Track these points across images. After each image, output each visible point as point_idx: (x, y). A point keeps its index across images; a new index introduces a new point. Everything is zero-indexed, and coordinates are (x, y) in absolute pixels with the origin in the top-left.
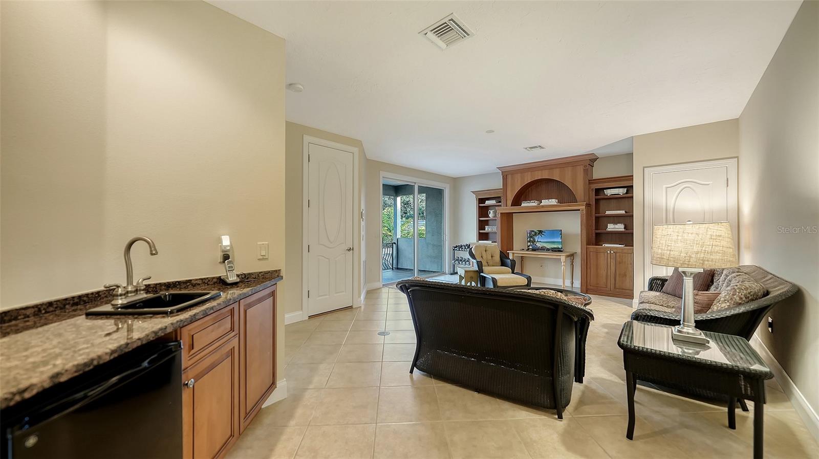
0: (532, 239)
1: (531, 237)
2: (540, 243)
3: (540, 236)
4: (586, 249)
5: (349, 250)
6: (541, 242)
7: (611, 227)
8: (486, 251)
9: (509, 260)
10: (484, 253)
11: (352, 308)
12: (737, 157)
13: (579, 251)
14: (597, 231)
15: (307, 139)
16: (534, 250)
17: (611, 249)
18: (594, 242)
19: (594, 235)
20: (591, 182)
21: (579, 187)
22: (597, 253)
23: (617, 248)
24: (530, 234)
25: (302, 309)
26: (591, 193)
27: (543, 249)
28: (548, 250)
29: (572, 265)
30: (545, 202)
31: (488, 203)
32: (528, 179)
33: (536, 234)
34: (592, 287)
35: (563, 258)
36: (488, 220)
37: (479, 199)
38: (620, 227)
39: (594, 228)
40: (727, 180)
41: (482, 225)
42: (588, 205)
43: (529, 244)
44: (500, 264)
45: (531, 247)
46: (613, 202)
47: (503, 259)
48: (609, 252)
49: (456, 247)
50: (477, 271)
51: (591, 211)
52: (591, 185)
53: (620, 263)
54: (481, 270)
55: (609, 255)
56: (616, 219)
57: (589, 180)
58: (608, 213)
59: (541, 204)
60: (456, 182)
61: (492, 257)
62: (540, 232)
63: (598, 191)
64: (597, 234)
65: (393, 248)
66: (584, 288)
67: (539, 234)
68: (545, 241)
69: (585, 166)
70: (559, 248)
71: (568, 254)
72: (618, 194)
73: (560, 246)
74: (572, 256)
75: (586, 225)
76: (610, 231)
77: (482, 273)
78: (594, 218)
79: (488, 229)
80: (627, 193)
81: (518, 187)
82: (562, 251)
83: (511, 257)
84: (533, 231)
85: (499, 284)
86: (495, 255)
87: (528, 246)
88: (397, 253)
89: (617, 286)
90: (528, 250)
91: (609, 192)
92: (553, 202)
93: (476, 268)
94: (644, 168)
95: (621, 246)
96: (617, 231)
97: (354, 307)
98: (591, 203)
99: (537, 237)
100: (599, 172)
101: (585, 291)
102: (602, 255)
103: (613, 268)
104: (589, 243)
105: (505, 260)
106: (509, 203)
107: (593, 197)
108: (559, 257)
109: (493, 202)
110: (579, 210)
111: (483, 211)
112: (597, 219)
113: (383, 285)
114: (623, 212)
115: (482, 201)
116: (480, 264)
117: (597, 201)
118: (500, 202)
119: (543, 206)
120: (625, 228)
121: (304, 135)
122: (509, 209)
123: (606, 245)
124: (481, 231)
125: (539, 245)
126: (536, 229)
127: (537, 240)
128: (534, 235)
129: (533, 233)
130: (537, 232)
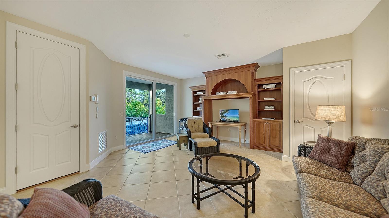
0: (222, 115)
1: (222, 114)
3: (227, 113)
4: (253, 121)
5: (75, 127)
6: (228, 117)
7: (267, 108)
8: (195, 123)
9: (208, 129)
10: (194, 124)
11: (79, 173)
12: (351, 60)
13: (249, 122)
14: (259, 110)
15: (11, 27)
16: (224, 121)
17: (267, 121)
18: (257, 117)
19: (257, 113)
20: (256, 80)
21: (249, 84)
22: (259, 124)
23: (270, 121)
24: (221, 112)
25: (5, 186)
26: (256, 87)
27: (228, 121)
28: (231, 121)
29: (245, 131)
30: (229, 93)
31: (198, 94)
32: (220, 79)
34: (256, 145)
35: (239, 127)
36: (199, 104)
37: (193, 91)
38: (272, 108)
39: (257, 108)
40: (344, 75)
41: (195, 106)
42: (254, 95)
43: (221, 118)
44: (203, 131)
45: (222, 120)
46: (268, 93)
47: (205, 128)
48: (266, 123)
49: (181, 120)
50: (187, 136)
51: (255, 99)
52: (256, 83)
53: (272, 130)
54: (189, 136)
55: (266, 126)
56: (270, 103)
57: (254, 79)
58: (265, 99)
59: (227, 94)
60: (181, 82)
61: (198, 126)
62: (227, 111)
63: (260, 86)
64: (259, 112)
65: (148, 120)
66: (252, 145)
67: (226, 112)
68: (230, 116)
69: (253, 71)
70: (237, 121)
71: (242, 124)
72: (271, 88)
73: (238, 119)
74: (245, 125)
75: (253, 107)
76: (266, 110)
77: (190, 138)
78: (257, 102)
79: (198, 109)
80: (276, 87)
81: (215, 84)
82: (239, 122)
83: (210, 126)
84: (223, 110)
85: (199, 146)
86: (200, 125)
87: (220, 120)
88: (151, 123)
89: (271, 144)
90: (220, 121)
91: (265, 87)
92: (234, 92)
93: (186, 135)
94: (289, 68)
95: (273, 119)
96: (270, 110)
97: (81, 172)
98: (255, 93)
99: (225, 114)
100: (260, 75)
101: (252, 147)
102: (262, 125)
103: (268, 133)
104: (254, 117)
105: (206, 128)
106: (210, 93)
107: (257, 90)
108: (237, 126)
109: (201, 93)
110: (249, 98)
111: (196, 99)
112: (259, 102)
113: (127, 147)
114: (273, 99)
115: (195, 92)
116: (189, 132)
117: (259, 92)
118: (205, 93)
119: (228, 95)
120: (274, 108)
121: (7, 22)
122: (210, 97)
123: (265, 119)
124: (195, 110)
125: (226, 119)
126: (225, 109)
127: (225, 116)
128: (223, 113)
129: (223, 112)
130: (225, 111)
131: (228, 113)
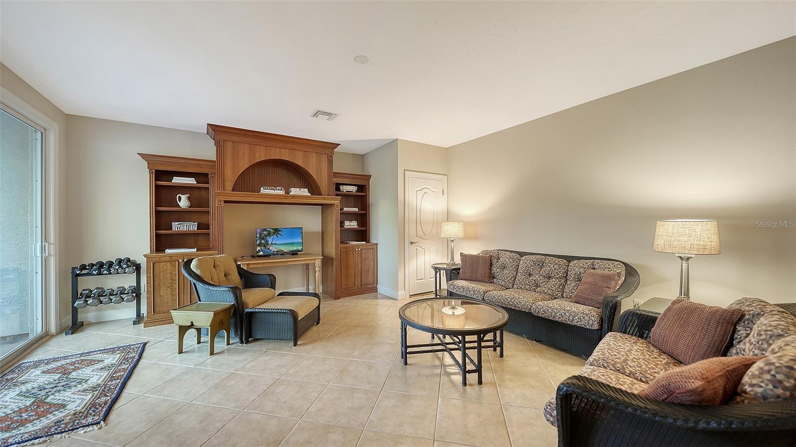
0: (263, 242)
1: (263, 239)
2: (275, 246)
3: (275, 236)
4: (340, 248)
6: (277, 244)
10: (213, 271)
16: (266, 256)
17: (358, 246)
20: (332, 175)
21: (324, 179)
22: (347, 252)
24: (260, 234)
27: (279, 254)
28: (285, 254)
30: (294, 191)
31: (176, 180)
32: (262, 155)
33: (269, 234)
34: (343, 290)
36: (176, 212)
37: (156, 171)
41: (160, 219)
43: (259, 248)
44: (241, 285)
45: (261, 253)
48: (357, 250)
52: (332, 179)
56: (349, 216)
57: (333, 172)
58: (345, 209)
59: (290, 193)
62: (276, 231)
67: (274, 233)
68: (282, 243)
69: (330, 156)
70: (299, 251)
72: (352, 191)
73: (301, 248)
79: (178, 228)
84: (265, 230)
87: (257, 252)
89: (363, 283)
90: (257, 256)
91: (345, 189)
92: (306, 192)
94: (405, 170)
99: (272, 237)
101: (340, 295)
103: (360, 265)
106: (230, 184)
109: (188, 180)
111: (165, 195)
114: (357, 209)
115: (163, 175)
119: (294, 196)
124: (159, 232)
125: (273, 249)
126: (270, 227)
127: (270, 243)
128: (266, 236)
129: (265, 233)
130: (271, 230)
131: (277, 236)
